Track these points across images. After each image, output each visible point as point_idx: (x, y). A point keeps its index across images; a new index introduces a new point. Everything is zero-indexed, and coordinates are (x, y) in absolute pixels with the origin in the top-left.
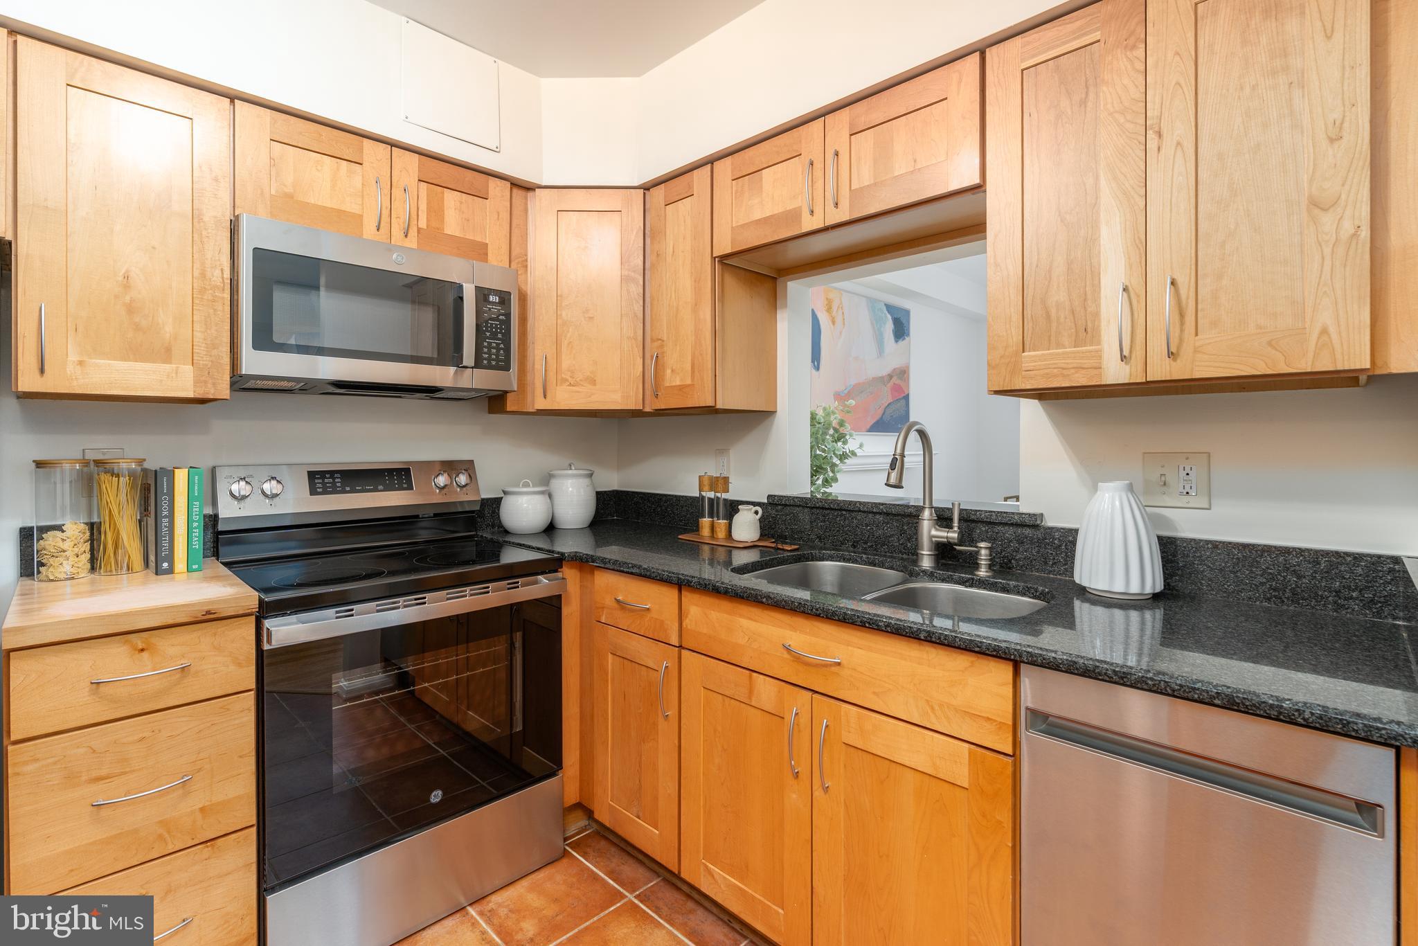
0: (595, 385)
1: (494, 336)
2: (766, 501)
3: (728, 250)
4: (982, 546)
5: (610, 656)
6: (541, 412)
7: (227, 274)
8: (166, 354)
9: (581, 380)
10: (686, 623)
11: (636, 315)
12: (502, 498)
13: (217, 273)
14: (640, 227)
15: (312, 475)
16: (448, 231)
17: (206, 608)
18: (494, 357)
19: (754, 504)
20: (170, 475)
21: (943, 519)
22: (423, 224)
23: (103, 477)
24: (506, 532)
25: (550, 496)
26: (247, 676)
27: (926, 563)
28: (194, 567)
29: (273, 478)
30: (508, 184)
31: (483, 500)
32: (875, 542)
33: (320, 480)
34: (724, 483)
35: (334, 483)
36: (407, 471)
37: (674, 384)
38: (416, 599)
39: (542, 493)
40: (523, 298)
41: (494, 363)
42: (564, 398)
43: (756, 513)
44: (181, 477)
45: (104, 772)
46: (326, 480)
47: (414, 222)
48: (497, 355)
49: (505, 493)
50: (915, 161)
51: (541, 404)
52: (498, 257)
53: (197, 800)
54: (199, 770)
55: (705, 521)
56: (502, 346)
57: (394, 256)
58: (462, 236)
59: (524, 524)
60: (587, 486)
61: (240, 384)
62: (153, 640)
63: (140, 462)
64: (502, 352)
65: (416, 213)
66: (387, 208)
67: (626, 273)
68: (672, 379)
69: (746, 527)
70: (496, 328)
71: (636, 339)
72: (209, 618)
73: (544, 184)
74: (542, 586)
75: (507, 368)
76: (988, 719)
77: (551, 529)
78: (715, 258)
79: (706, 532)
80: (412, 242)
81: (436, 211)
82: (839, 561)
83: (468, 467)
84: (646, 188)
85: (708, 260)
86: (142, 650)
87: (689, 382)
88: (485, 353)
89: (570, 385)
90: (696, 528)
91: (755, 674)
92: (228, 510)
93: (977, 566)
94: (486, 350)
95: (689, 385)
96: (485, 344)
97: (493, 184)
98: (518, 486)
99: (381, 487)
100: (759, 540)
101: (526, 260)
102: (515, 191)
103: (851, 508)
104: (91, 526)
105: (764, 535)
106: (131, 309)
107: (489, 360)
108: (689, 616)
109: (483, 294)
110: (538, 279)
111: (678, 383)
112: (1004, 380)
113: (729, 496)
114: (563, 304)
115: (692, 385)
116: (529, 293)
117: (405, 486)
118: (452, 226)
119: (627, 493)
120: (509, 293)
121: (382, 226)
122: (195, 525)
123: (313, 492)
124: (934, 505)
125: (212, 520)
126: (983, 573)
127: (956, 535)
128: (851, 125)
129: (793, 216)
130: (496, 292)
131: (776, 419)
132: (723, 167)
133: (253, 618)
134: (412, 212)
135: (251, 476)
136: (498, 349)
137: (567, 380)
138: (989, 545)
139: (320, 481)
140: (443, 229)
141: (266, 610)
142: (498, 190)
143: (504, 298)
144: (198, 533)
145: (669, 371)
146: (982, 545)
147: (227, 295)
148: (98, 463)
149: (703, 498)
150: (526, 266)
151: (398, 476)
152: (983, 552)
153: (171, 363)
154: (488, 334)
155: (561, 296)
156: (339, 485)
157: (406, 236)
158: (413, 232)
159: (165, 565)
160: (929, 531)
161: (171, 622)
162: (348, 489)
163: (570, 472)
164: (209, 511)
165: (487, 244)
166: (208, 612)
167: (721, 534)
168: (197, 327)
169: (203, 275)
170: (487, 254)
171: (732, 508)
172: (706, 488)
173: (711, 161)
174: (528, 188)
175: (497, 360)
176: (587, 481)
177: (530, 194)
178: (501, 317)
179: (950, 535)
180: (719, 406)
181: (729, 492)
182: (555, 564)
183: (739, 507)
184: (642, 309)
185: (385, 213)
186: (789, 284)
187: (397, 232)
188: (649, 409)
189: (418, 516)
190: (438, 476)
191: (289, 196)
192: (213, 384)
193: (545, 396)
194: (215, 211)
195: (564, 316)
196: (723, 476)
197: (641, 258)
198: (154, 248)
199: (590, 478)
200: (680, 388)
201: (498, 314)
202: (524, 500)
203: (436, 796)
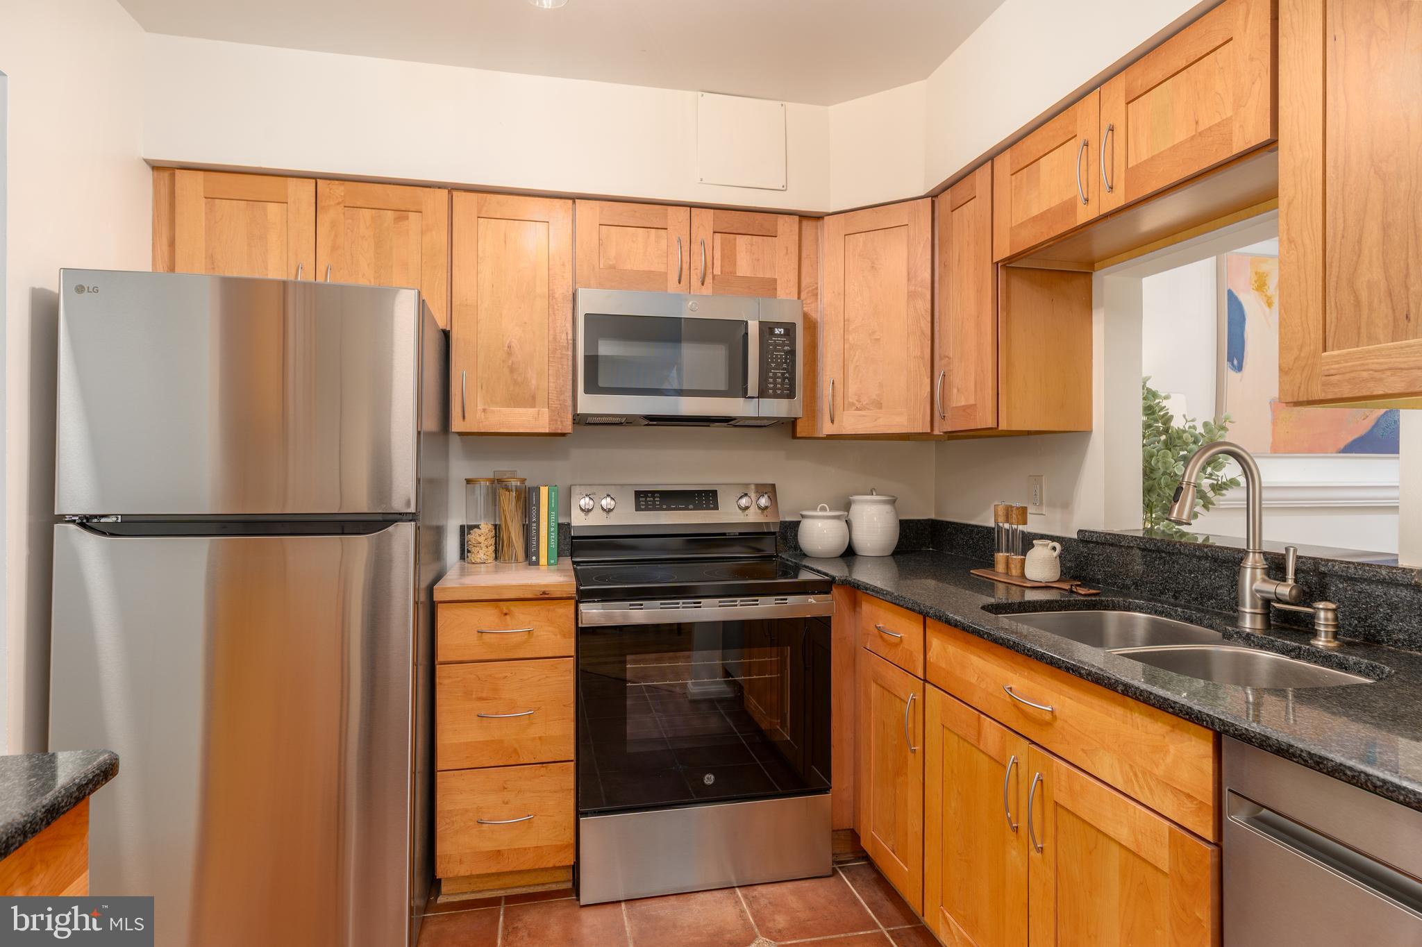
0: (881, 408)
1: (779, 367)
2: (1076, 537)
3: (1007, 254)
4: (1321, 606)
5: (873, 687)
6: (830, 437)
7: (570, 336)
8: (531, 401)
9: (867, 404)
10: (930, 655)
11: (923, 333)
12: (800, 522)
13: (564, 336)
14: (928, 238)
15: (638, 494)
16: (739, 274)
17: (543, 589)
18: (779, 386)
19: (1052, 538)
20: (537, 490)
21: (1275, 566)
22: (717, 271)
23: (502, 492)
24: (805, 555)
25: (848, 523)
26: (569, 646)
27: (1250, 622)
28: (552, 561)
29: (608, 495)
30: (797, 218)
31: (781, 522)
32: (1201, 594)
33: (646, 499)
34: (1023, 514)
35: (654, 501)
36: (714, 493)
37: (959, 404)
38: (695, 603)
39: (837, 517)
40: (812, 326)
41: (779, 392)
42: (851, 423)
43: (1054, 549)
44: (544, 491)
45: (484, 695)
46: (648, 499)
47: (709, 271)
48: (782, 384)
49: (803, 516)
50: (1197, 123)
51: (827, 429)
52: (786, 292)
53: (536, 731)
54: (539, 709)
55: (1000, 557)
56: (787, 375)
57: (690, 303)
58: (753, 276)
59: (820, 548)
60: (887, 512)
61: (580, 420)
62: (513, 608)
63: (523, 481)
64: (786, 381)
65: (711, 263)
66: (686, 262)
67: (914, 289)
68: (959, 399)
69: (1041, 566)
70: (781, 358)
71: (923, 358)
72: (544, 598)
73: (831, 211)
74: (810, 604)
75: (791, 395)
76: (1189, 796)
77: (849, 553)
78: (997, 263)
79: (1000, 568)
80: (707, 290)
81: (729, 257)
82: (1150, 613)
83: (770, 490)
84: (934, 196)
85: (989, 265)
86: (506, 614)
87: (972, 402)
88: (770, 383)
89: (857, 409)
90: (991, 564)
91: (983, 716)
92: (578, 520)
93: (1315, 634)
94: (771, 380)
95: (973, 405)
96: (771, 374)
97: (781, 220)
98: (815, 509)
99: (691, 507)
100: (1058, 581)
101: (817, 288)
102: (805, 223)
103: (1170, 549)
104: (495, 526)
105: (1064, 578)
106: (512, 370)
107: (774, 389)
108: (932, 650)
109: (767, 329)
110: (826, 307)
111: (963, 404)
112: (1300, 387)
113: (1025, 529)
114: (850, 328)
115: (975, 405)
116: (819, 320)
117: (712, 506)
118: (744, 267)
120: (794, 325)
121: (682, 279)
122: (552, 529)
123: (638, 508)
124: (1265, 549)
125: (564, 529)
126: (1321, 642)
127: (1287, 592)
128: (1128, 92)
129: (1069, 207)
130: (779, 325)
131: (1091, 441)
132: (1004, 160)
133: (573, 602)
134: (708, 261)
135: (594, 494)
136: (784, 378)
137: (853, 404)
138: (1332, 606)
139: (644, 499)
140: (736, 273)
141: (584, 596)
142: (787, 227)
143: (790, 329)
144: (554, 536)
145: (955, 391)
146: (1320, 604)
147: (570, 353)
148: (500, 481)
149: (999, 529)
150: (817, 295)
151: (706, 498)
152: (1322, 614)
153: (534, 407)
154: (773, 365)
155: (848, 320)
156: (658, 503)
157: (703, 284)
158: (708, 280)
159: (534, 558)
160: (1253, 581)
161: (522, 596)
162: (665, 507)
163: (869, 497)
164: (562, 520)
165: (775, 280)
166: (544, 593)
167: (1015, 572)
168: (552, 379)
169: (555, 339)
170: (776, 289)
171: (1028, 542)
172: (1001, 519)
173: (990, 158)
174: (818, 217)
175: (782, 389)
176: (888, 508)
177: (820, 223)
178: (786, 348)
179: (1280, 591)
180: (1003, 426)
181: (1025, 523)
182: (824, 587)
183: (1034, 542)
184: (929, 325)
185: (686, 266)
186: (1106, 277)
187: (695, 281)
188: (936, 432)
189: (724, 534)
190: (741, 497)
191: (613, 267)
192: (562, 422)
193: (832, 421)
194: (563, 289)
195: (851, 339)
196: (1019, 504)
197: (929, 271)
198: (525, 323)
199: (893, 502)
200: (965, 408)
201: (783, 345)
202: (819, 524)
203: (709, 779)
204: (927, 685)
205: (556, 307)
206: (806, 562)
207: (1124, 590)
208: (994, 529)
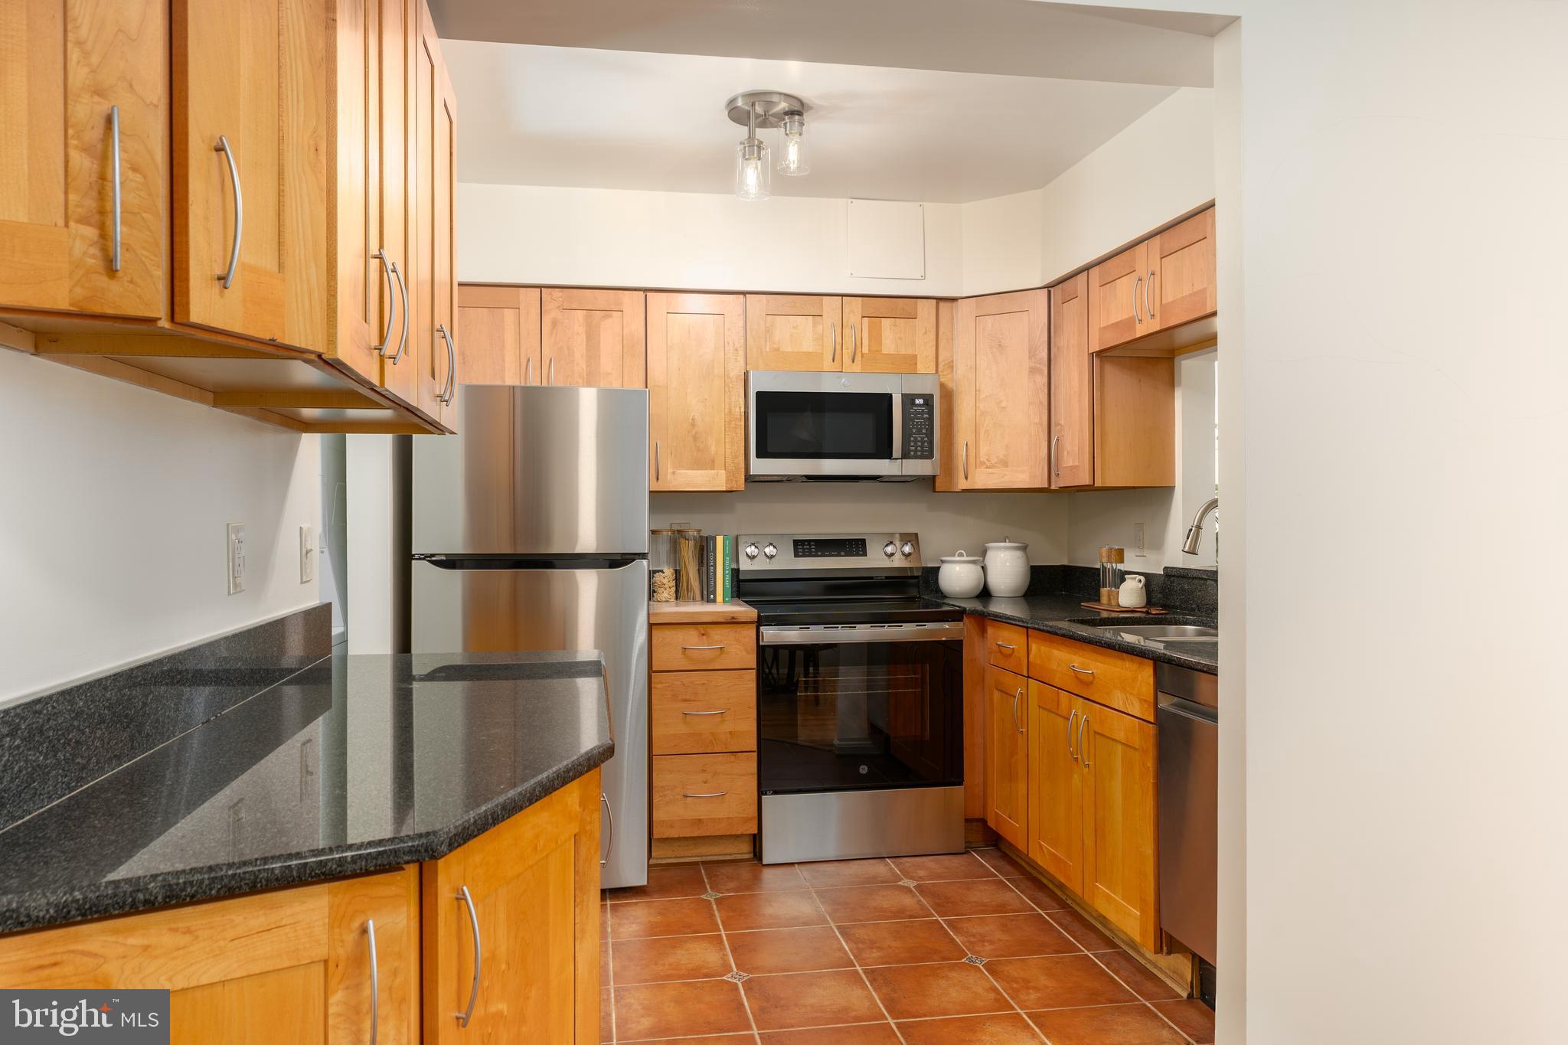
0: (1007, 466)
1: (919, 432)
2: (1162, 573)
3: (1099, 347)
5: (996, 692)
6: (964, 491)
7: (743, 410)
8: (712, 464)
9: (996, 463)
10: (1031, 656)
11: (1041, 403)
12: (940, 567)
13: (738, 410)
14: (1044, 323)
15: (796, 543)
16: (885, 351)
17: (732, 615)
18: (920, 448)
19: (1142, 574)
20: (715, 539)
22: (866, 350)
23: (682, 541)
24: (945, 597)
25: (983, 568)
26: (752, 660)
28: (727, 599)
29: (771, 544)
30: (934, 301)
31: (923, 567)
33: (803, 547)
34: (1120, 556)
35: (810, 549)
36: (863, 541)
37: (1068, 465)
38: (851, 627)
39: (973, 562)
40: (948, 395)
41: (919, 453)
42: (983, 479)
43: (1142, 582)
44: (720, 540)
45: (688, 697)
46: (805, 547)
47: (859, 350)
48: (922, 447)
49: (943, 562)
50: (1193, 285)
51: (962, 484)
52: (925, 366)
53: (727, 727)
54: (729, 709)
55: (1104, 591)
56: (926, 439)
57: (843, 380)
58: (896, 353)
59: (957, 589)
60: (1018, 558)
61: (750, 479)
62: (709, 630)
63: (699, 531)
64: (926, 444)
65: (860, 343)
66: (839, 344)
67: (1033, 365)
68: (1068, 460)
69: (1129, 595)
70: (920, 425)
71: (1041, 424)
72: (733, 622)
73: (964, 296)
74: (948, 631)
75: (930, 456)
77: (985, 594)
78: (1092, 353)
79: (1104, 598)
80: (857, 367)
81: (876, 337)
83: (912, 538)
84: (1049, 287)
85: (1088, 356)
86: (703, 635)
87: (1077, 464)
88: (912, 446)
89: (987, 467)
90: (1098, 600)
91: (1061, 691)
92: (745, 565)
94: (912, 444)
95: (1075, 467)
96: (912, 439)
97: (921, 307)
98: (954, 556)
99: (842, 553)
100: (1143, 605)
101: (952, 361)
102: (942, 304)
104: (676, 571)
105: (1149, 602)
106: (695, 438)
107: (916, 451)
108: (1032, 652)
109: (908, 399)
110: (961, 378)
111: (1071, 465)
113: (1121, 567)
114: (982, 396)
115: (1079, 466)
116: (954, 388)
117: (861, 553)
118: (889, 346)
119: (1071, 568)
120: (932, 396)
121: (836, 358)
122: (727, 572)
123: (796, 555)
125: (736, 572)
129: (1130, 323)
130: (919, 396)
131: (1175, 493)
132: (1094, 271)
133: (755, 626)
134: (857, 342)
135: (758, 542)
136: (923, 442)
137: (984, 463)
139: (800, 547)
140: (881, 350)
141: (760, 622)
142: (926, 309)
143: (928, 399)
144: (728, 577)
145: (1066, 453)
147: (743, 423)
148: (679, 532)
149: (1104, 568)
150: (952, 367)
151: (856, 546)
153: (714, 469)
154: (914, 431)
155: (979, 390)
156: (813, 550)
157: (853, 362)
158: (858, 358)
159: (712, 596)
161: (715, 620)
162: (820, 553)
163: (1002, 544)
164: (734, 566)
165: (916, 355)
166: (733, 618)
167: (1114, 601)
168: (727, 446)
169: (730, 412)
170: (916, 364)
171: (1121, 576)
172: (1104, 560)
173: (1087, 268)
174: (954, 301)
175: (922, 451)
176: (1019, 553)
177: (955, 303)
178: (925, 416)
180: (1098, 484)
181: (1122, 561)
182: (957, 615)
183: (1126, 576)
184: (1046, 396)
185: (838, 347)
186: (1183, 362)
187: (847, 359)
188: (1053, 487)
189: (872, 578)
190: (887, 545)
191: (777, 350)
192: (736, 481)
193: (966, 478)
194: (736, 370)
195: (981, 407)
196: (1117, 547)
197: (1046, 351)
198: (706, 399)
199: (1024, 548)
200: (1072, 467)
201: (923, 413)
202: (957, 568)
203: (864, 770)
204: (1030, 680)
205: (731, 386)
206: (947, 601)
207: (1192, 611)
208: (1099, 569)
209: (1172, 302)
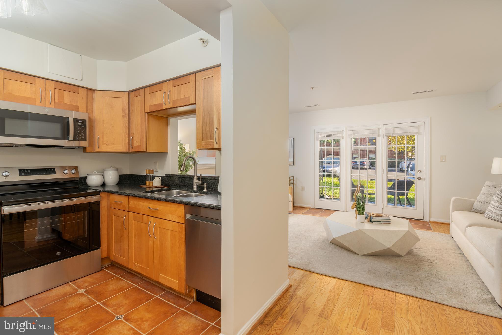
0: (114, 145)
1: (80, 132)
2: (165, 176)
3: (148, 111)
5: (114, 216)
6: (98, 152)
9: (110, 144)
10: (130, 205)
11: (126, 126)
14: (128, 102)
15: (20, 170)
16: (65, 102)
18: (80, 137)
19: (159, 176)
21: (199, 178)
22: (56, 100)
24: (89, 186)
25: (103, 176)
27: (195, 189)
29: (7, 171)
30: (86, 89)
31: (80, 177)
34: (152, 171)
35: (28, 172)
36: (54, 169)
37: (136, 145)
39: (100, 175)
40: (91, 121)
41: (80, 139)
42: (104, 148)
43: (160, 179)
46: (25, 172)
47: (53, 100)
48: (82, 137)
49: (88, 175)
50: (185, 96)
51: (97, 150)
52: (82, 110)
55: (147, 182)
56: (83, 134)
57: (46, 110)
58: (70, 104)
59: (94, 183)
64: (83, 136)
65: (54, 98)
66: (44, 96)
67: (124, 115)
68: (136, 144)
69: (157, 182)
70: (81, 129)
71: (126, 133)
73: (98, 89)
74: (94, 199)
75: (85, 140)
77: (104, 185)
78: (146, 113)
79: (147, 184)
80: (53, 106)
81: (61, 97)
82: (179, 190)
83: (76, 168)
84: (129, 92)
85: (144, 113)
87: (140, 145)
88: (78, 136)
89: (107, 145)
90: (145, 184)
91: (143, 215)
93: (204, 189)
95: (140, 146)
96: (77, 134)
97: (81, 90)
98: (92, 173)
99: (44, 174)
100: (161, 186)
101: (93, 110)
102: (89, 91)
103: (183, 177)
105: (162, 185)
108: (131, 203)
109: (76, 121)
110: (96, 116)
111: (137, 145)
113: (153, 175)
114: (104, 123)
115: (141, 146)
116: (94, 119)
117: (53, 173)
118: (67, 101)
119: (131, 175)
120: (86, 120)
121: (42, 101)
123: (20, 175)
124: (197, 175)
126: (205, 190)
127: (200, 182)
128: (173, 85)
129: (161, 105)
130: (80, 120)
131: (168, 155)
132: (147, 89)
134: (53, 98)
136: (82, 135)
137: (105, 144)
138: (206, 184)
139: (23, 172)
140: (64, 102)
142: (82, 92)
143: (84, 121)
145: (135, 141)
146: (205, 184)
149: (147, 175)
150: (93, 112)
151: (52, 171)
152: (205, 186)
154: (78, 131)
155: (104, 121)
156: (30, 173)
157: (51, 104)
158: (53, 103)
160: (195, 181)
162: (33, 174)
163: (110, 169)
165: (78, 106)
167: (151, 185)
170: (79, 109)
171: (153, 178)
172: (148, 173)
173: (144, 88)
174: (93, 90)
175: (82, 138)
176: (116, 172)
177: (94, 92)
178: (83, 126)
179: (199, 182)
180: (147, 151)
181: (153, 173)
182: (98, 193)
183: (155, 177)
184: (128, 124)
185: (43, 98)
186: (171, 119)
187: (48, 103)
188: (130, 152)
189: (58, 182)
190: (65, 170)
191: (11, 94)
193: (99, 148)
195: (104, 125)
196: (151, 169)
197: (128, 111)
199: (117, 170)
200: (138, 146)
201: (82, 125)
202: (94, 177)
203: (58, 253)
204: (129, 212)
206: (89, 188)
207: (174, 186)
208: (146, 176)
209: (177, 100)
